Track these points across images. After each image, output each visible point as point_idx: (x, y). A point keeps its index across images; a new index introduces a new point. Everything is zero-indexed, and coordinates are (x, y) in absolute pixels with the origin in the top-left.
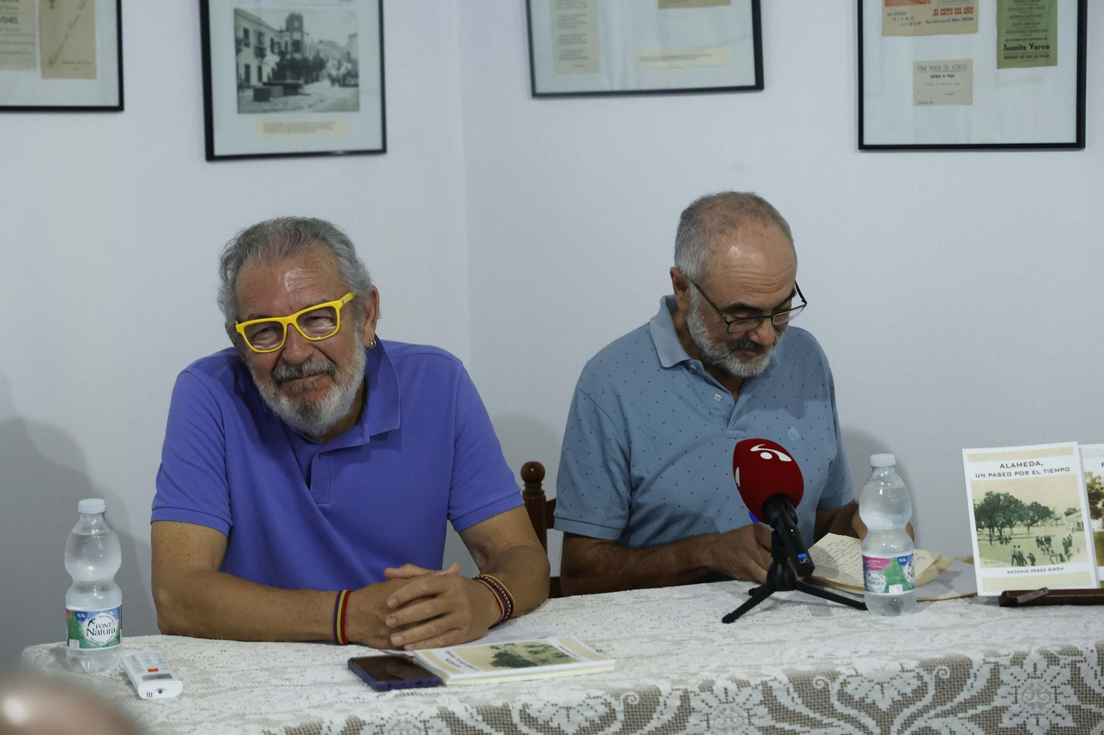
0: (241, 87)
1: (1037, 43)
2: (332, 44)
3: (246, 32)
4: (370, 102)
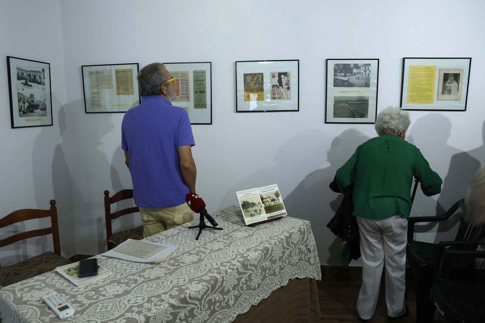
0: (20, 111)
1: (202, 104)
2: (40, 101)
3: (21, 98)
4: (49, 115)
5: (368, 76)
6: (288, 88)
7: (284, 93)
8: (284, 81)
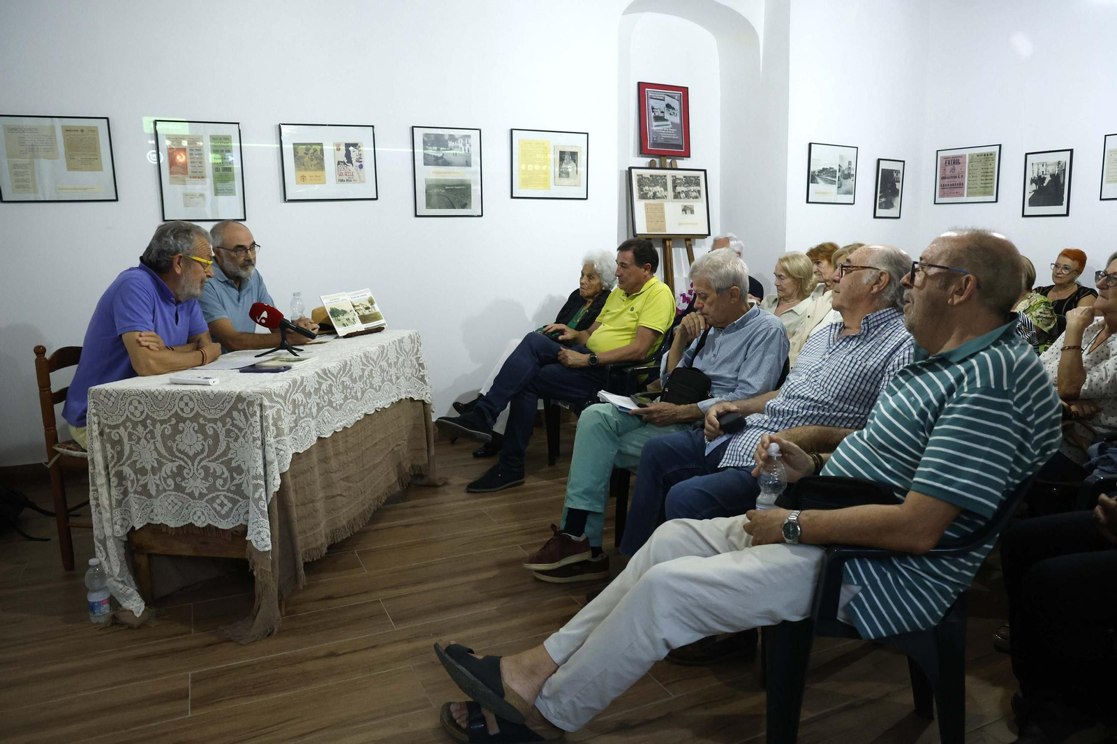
1: (227, 189)
5: (469, 151)
6: (361, 167)
7: (355, 174)
8: (354, 156)
